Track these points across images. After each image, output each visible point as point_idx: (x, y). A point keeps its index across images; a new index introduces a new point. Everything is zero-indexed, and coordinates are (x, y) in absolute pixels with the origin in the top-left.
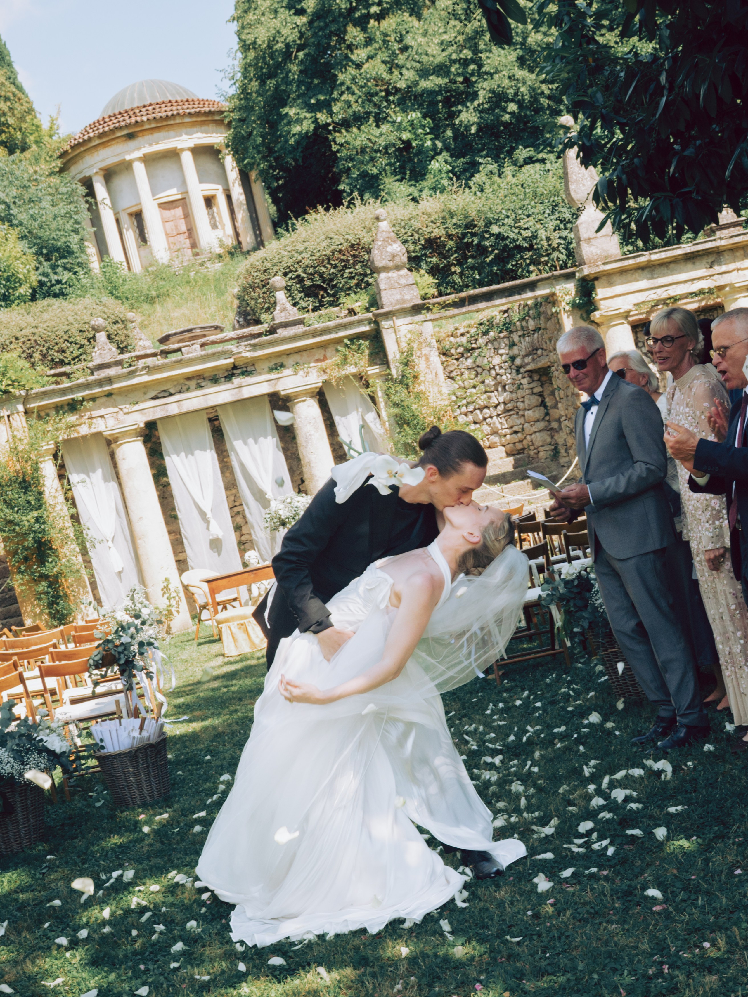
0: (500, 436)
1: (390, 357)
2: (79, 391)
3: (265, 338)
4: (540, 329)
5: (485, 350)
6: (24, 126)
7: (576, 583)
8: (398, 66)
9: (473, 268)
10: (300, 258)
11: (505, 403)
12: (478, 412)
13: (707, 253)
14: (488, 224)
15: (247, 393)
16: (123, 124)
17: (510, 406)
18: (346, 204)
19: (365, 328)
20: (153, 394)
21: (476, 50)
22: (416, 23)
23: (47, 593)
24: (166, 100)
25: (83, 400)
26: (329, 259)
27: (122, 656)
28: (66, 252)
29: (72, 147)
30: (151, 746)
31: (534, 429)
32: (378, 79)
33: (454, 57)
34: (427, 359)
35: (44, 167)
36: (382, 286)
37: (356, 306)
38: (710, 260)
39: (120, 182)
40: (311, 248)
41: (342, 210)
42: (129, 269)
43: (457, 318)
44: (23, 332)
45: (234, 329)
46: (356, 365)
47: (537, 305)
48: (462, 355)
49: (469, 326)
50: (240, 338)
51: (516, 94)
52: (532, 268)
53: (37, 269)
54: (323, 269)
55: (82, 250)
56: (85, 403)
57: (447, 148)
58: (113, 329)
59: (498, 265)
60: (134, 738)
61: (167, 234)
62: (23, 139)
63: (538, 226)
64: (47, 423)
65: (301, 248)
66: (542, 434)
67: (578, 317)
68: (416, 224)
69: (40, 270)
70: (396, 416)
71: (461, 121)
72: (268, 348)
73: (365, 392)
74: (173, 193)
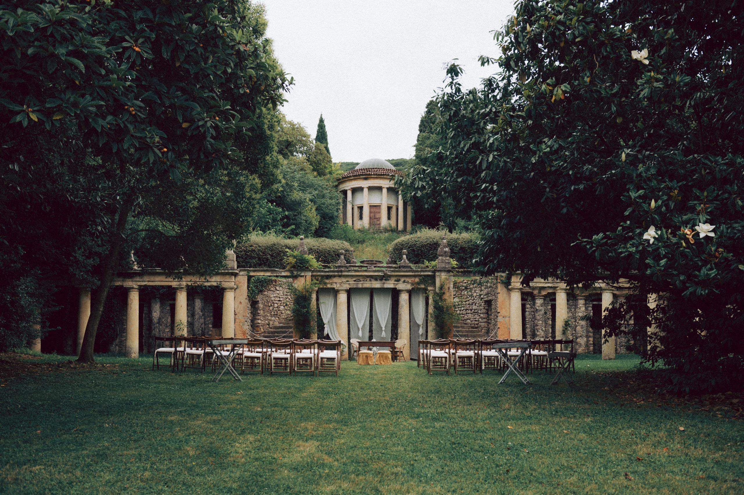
0: (470, 321)
1: (437, 285)
2: (331, 273)
3: (396, 269)
4: (491, 287)
5: (472, 290)
6: (327, 166)
10: (416, 243)
15: (386, 286)
16: (364, 173)
17: (476, 311)
19: (430, 273)
20: (354, 279)
24: (382, 168)
26: (426, 246)
29: (343, 178)
31: (482, 321)
34: (449, 288)
35: (331, 183)
36: (440, 260)
37: (429, 265)
41: (435, 229)
42: (353, 228)
43: (464, 277)
45: (387, 264)
46: (424, 285)
49: (468, 280)
50: (387, 267)
54: (423, 249)
56: (332, 277)
58: (347, 255)
61: (370, 217)
62: (325, 171)
64: (317, 281)
66: (485, 323)
67: (504, 286)
72: (396, 273)
73: (425, 295)
74: (376, 203)
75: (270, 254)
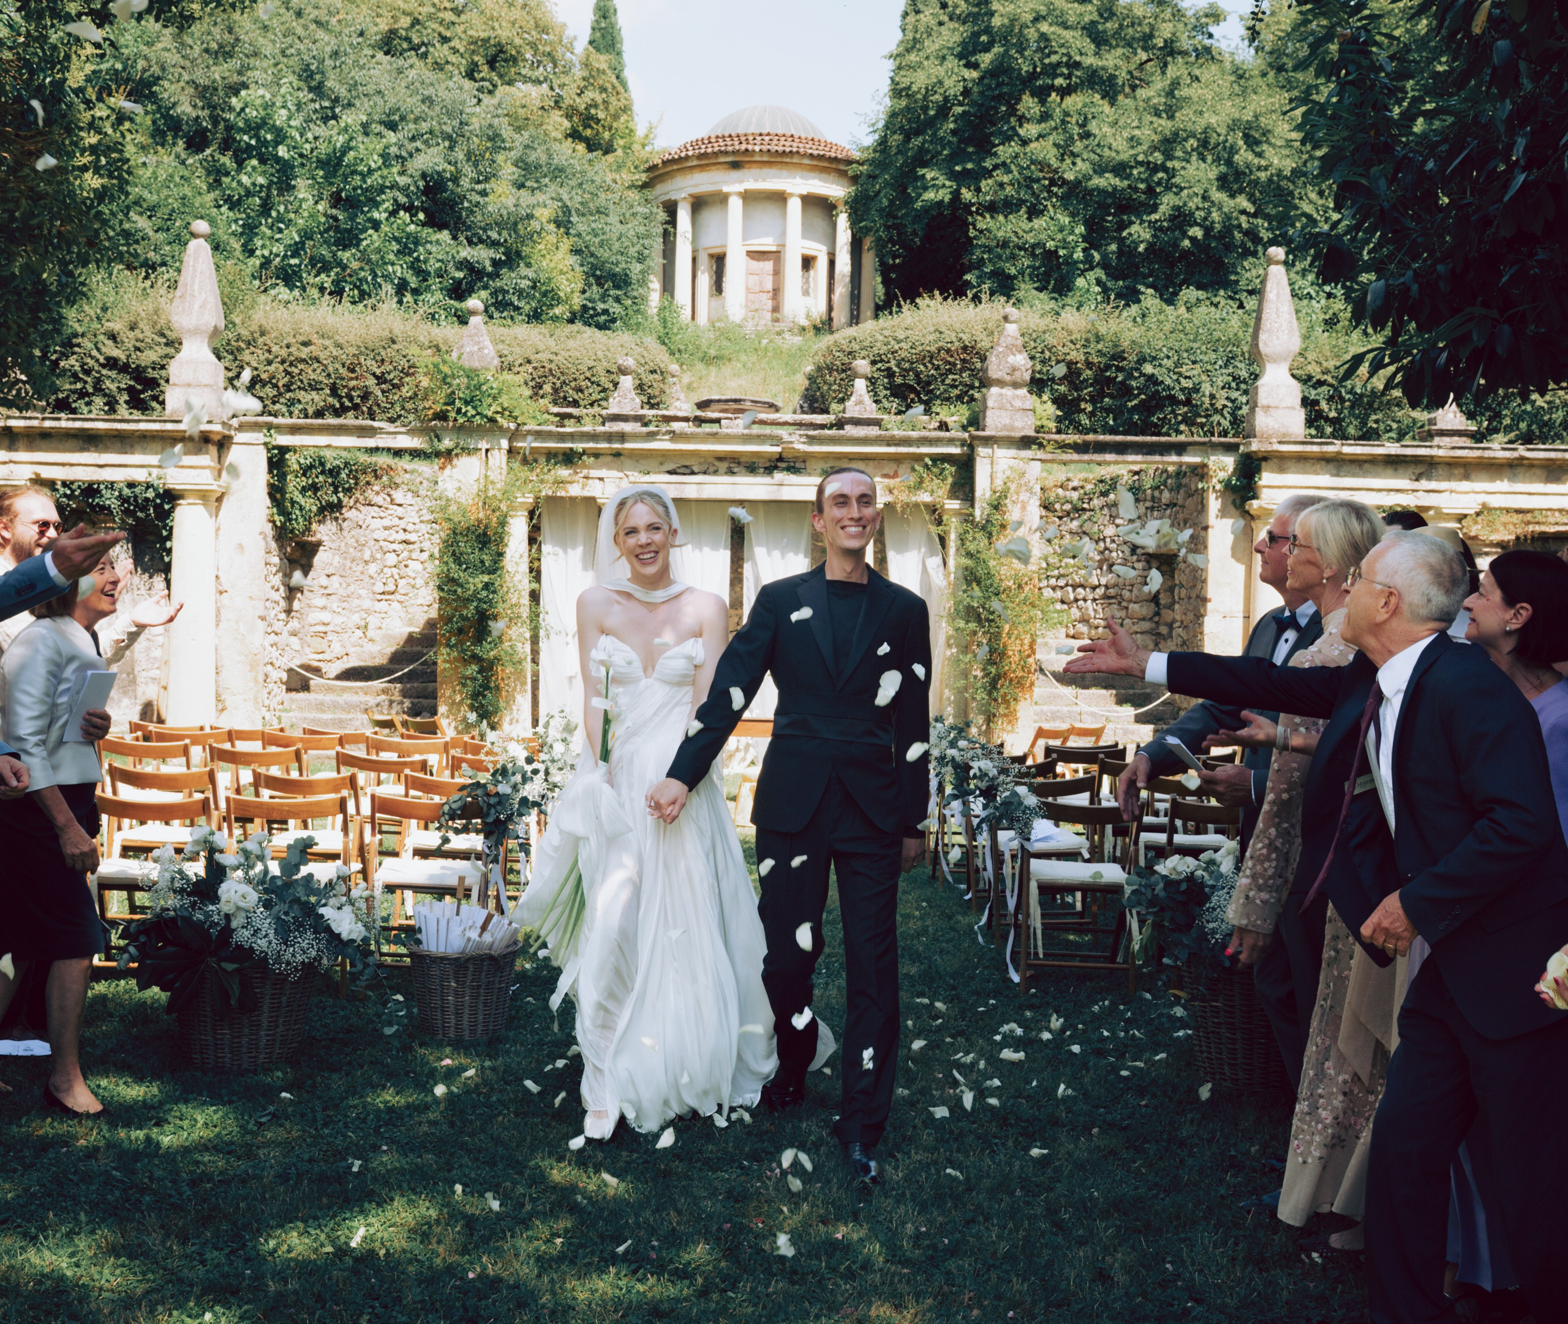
0: (1090, 627)
1: (978, 493)
2: (581, 441)
3: (827, 432)
4: (1175, 505)
5: (1098, 515)
6: (615, 125)
7: (1184, 887)
8: (1074, 155)
9: (1108, 410)
10: (896, 347)
11: (1107, 587)
12: (1070, 589)
13: (1416, 460)
14: (1142, 360)
15: (787, 494)
16: (730, 149)
17: (1112, 592)
18: (970, 295)
19: (955, 450)
20: (671, 467)
21: (1169, 156)
22: (1107, 108)
23: (475, 679)
24: (788, 134)
25: (584, 452)
26: (932, 357)
27: (493, 811)
28: (622, 281)
29: (664, 162)
30: (491, 958)
31: (1136, 628)
32: (1043, 165)
33: (1141, 158)
34: (1024, 508)
35: (626, 177)
36: (990, 403)
37: (950, 420)
38: (1418, 471)
39: (709, 216)
40: (913, 339)
41: (965, 301)
42: (693, 318)
43: (1073, 466)
44: (538, 356)
45: (795, 412)
46: (932, 492)
47: (1179, 474)
48: (1068, 514)
49: (1086, 480)
50: (796, 425)
51: (1205, 219)
52: (1182, 427)
53: (584, 292)
54: (922, 368)
55: (643, 283)
56: (585, 458)
57: (1105, 265)
58: (648, 378)
59: (1140, 413)
60: (469, 939)
61: (747, 289)
62: (611, 141)
63: (1204, 377)
64: (532, 470)
65: (901, 335)
66: (1145, 637)
67: (1229, 502)
68: (1051, 340)
69: (587, 295)
70: (966, 569)
71: (1130, 234)
72: (828, 444)
73: (934, 530)
74: (767, 243)
75: (374, 374)
